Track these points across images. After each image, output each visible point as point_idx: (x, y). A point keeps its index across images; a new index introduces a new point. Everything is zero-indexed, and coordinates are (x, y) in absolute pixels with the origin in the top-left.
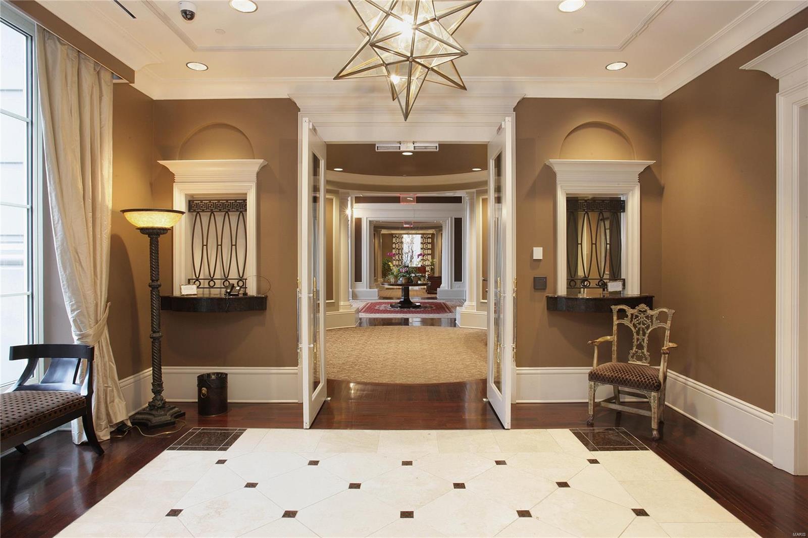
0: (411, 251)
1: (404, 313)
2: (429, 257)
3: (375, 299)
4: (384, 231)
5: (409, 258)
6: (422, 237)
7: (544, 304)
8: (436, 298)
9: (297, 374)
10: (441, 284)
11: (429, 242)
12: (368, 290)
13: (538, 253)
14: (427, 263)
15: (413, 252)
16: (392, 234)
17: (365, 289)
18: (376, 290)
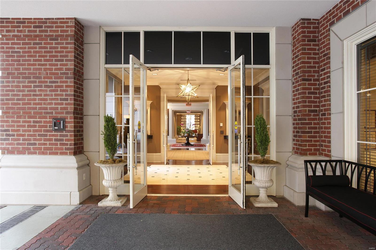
0: (190, 123)
1: (187, 147)
2: (199, 125)
3: (175, 143)
4: (177, 114)
5: (189, 126)
6: (195, 116)
7: (223, 137)
8: (200, 143)
9: (160, 155)
10: (203, 137)
11: (198, 118)
12: (172, 139)
13: (221, 125)
14: (197, 128)
15: (191, 123)
16: (181, 115)
17: (170, 139)
18: (175, 139)
